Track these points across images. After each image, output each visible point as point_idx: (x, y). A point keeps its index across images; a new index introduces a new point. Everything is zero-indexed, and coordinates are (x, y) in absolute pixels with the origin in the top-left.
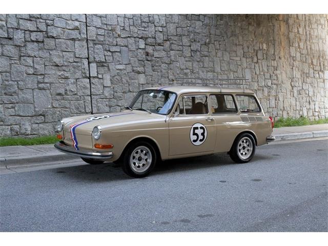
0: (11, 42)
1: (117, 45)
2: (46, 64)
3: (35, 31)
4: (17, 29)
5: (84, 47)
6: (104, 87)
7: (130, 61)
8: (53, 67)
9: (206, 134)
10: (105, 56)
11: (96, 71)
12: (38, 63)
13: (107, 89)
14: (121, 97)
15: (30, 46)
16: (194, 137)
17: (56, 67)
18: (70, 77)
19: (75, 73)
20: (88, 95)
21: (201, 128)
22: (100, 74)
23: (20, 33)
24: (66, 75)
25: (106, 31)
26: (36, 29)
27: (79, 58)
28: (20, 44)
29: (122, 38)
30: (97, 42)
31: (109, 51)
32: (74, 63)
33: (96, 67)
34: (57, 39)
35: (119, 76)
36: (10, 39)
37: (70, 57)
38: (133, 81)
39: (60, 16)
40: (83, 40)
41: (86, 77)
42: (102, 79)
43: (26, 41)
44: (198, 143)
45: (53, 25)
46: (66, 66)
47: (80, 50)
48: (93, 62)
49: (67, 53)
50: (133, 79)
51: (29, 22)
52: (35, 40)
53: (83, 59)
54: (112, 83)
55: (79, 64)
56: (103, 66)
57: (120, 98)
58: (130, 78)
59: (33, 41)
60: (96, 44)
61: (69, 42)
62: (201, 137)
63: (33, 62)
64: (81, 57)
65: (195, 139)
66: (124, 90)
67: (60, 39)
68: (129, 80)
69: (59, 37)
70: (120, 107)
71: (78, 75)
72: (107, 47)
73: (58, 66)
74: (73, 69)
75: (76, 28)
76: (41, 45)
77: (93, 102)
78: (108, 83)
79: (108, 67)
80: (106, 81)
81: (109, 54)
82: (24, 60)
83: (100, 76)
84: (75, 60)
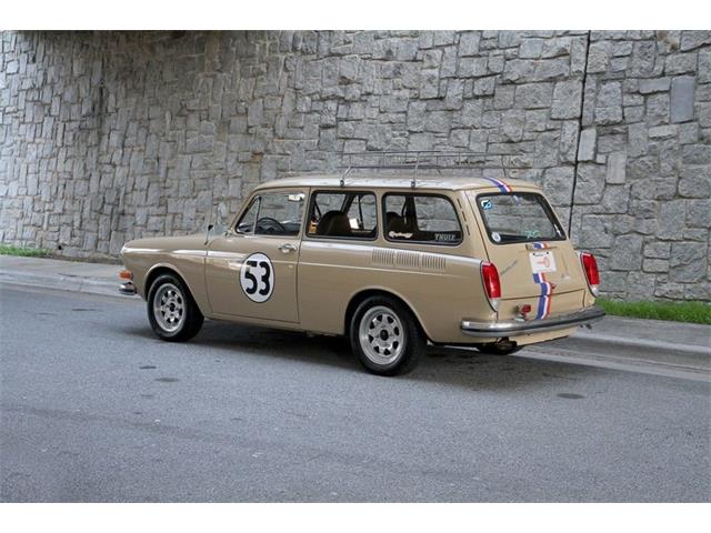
0: (441, 105)
1: (663, 74)
2: (491, 140)
3: (483, 76)
4: (455, 78)
5: (574, 93)
6: (607, 184)
7: (695, 111)
8: (502, 145)
9: (271, 280)
10: (623, 107)
11: (593, 145)
12: (476, 140)
13: (613, 190)
14: (648, 211)
15: (469, 106)
16: (248, 284)
17: (507, 145)
18: (531, 165)
19: (543, 154)
20: (565, 206)
21: (264, 265)
22: (601, 153)
23: (457, 85)
24: (525, 159)
25: (639, 44)
26: (484, 73)
27: (558, 119)
28: (454, 107)
29: (683, 52)
30: (608, 75)
31: (638, 93)
32: (547, 133)
33: (594, 137)
34: (520, 84)
35: (654, 155)
36: (441, 99)
37: (539, 120)
38: (693, 167)
39: (533, 35)
40: (574, 77)
41: (568, 163)
42: (605, 164)
43: (464, 99)
44: (257, 297)
45: (516, 57)
46: (527, 141)
47: (565, 101)
48: (589, 126)
49: (534, 112)
50: (694, 162)
51: (476, 60)
52: (481, 93)
53: (566, 122)
54: (627, 175)
55: (555, 134)
56: (613, 133)
57: (647, 214)
58: (687, 160)
59: (477, 97)
60: (604, 82)
61: (541, 88)
62: (261, 285)
63: (469, 139)
64: (563, 116)
65: (251, 287)
66: (661, 193)
67: (525, 83)
68: (680, 164)
69: (523, 81)
70: (641, 238)
71: (551, 158)
72: (632, 84)
73: (512, 142)
74: (542, 146)
75: (563, 53)
76: (489, 102)
77: (573, 221)
78: (617, 173)
79: (626, 133)
80: (612, 170)
81: (639, 100)
82: (455, 135)
83: (600, 159)
84: (548, 127)
